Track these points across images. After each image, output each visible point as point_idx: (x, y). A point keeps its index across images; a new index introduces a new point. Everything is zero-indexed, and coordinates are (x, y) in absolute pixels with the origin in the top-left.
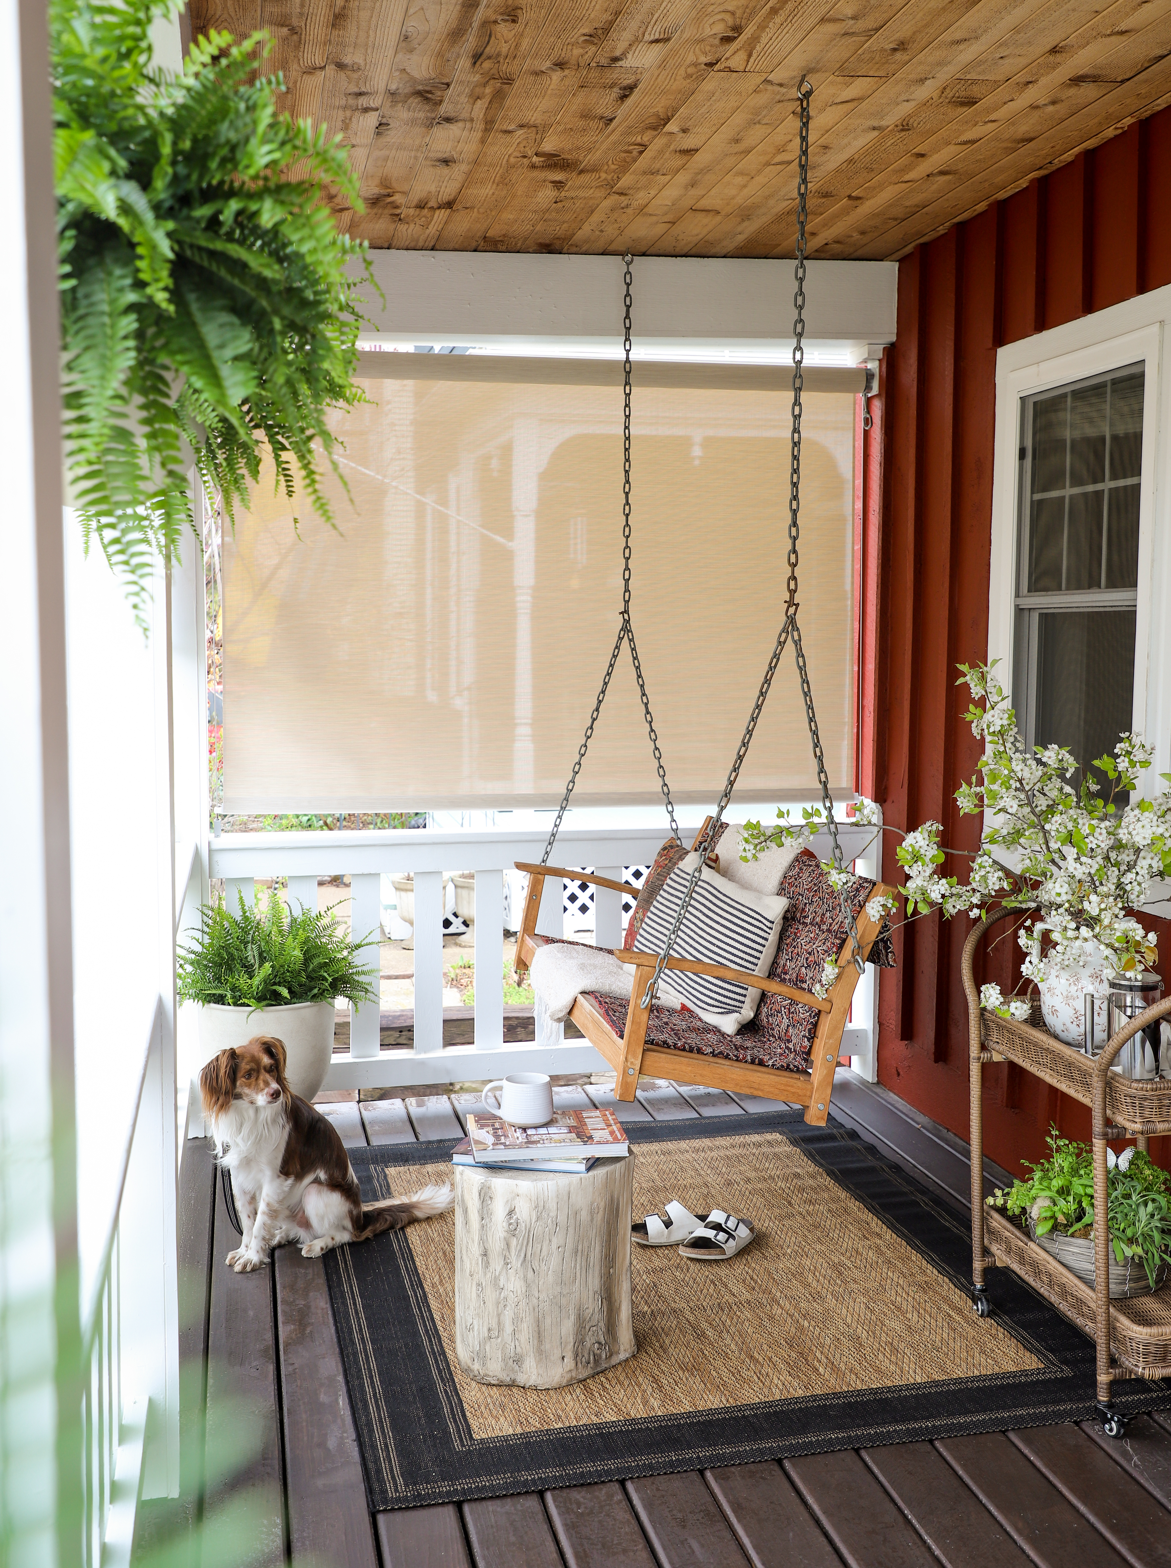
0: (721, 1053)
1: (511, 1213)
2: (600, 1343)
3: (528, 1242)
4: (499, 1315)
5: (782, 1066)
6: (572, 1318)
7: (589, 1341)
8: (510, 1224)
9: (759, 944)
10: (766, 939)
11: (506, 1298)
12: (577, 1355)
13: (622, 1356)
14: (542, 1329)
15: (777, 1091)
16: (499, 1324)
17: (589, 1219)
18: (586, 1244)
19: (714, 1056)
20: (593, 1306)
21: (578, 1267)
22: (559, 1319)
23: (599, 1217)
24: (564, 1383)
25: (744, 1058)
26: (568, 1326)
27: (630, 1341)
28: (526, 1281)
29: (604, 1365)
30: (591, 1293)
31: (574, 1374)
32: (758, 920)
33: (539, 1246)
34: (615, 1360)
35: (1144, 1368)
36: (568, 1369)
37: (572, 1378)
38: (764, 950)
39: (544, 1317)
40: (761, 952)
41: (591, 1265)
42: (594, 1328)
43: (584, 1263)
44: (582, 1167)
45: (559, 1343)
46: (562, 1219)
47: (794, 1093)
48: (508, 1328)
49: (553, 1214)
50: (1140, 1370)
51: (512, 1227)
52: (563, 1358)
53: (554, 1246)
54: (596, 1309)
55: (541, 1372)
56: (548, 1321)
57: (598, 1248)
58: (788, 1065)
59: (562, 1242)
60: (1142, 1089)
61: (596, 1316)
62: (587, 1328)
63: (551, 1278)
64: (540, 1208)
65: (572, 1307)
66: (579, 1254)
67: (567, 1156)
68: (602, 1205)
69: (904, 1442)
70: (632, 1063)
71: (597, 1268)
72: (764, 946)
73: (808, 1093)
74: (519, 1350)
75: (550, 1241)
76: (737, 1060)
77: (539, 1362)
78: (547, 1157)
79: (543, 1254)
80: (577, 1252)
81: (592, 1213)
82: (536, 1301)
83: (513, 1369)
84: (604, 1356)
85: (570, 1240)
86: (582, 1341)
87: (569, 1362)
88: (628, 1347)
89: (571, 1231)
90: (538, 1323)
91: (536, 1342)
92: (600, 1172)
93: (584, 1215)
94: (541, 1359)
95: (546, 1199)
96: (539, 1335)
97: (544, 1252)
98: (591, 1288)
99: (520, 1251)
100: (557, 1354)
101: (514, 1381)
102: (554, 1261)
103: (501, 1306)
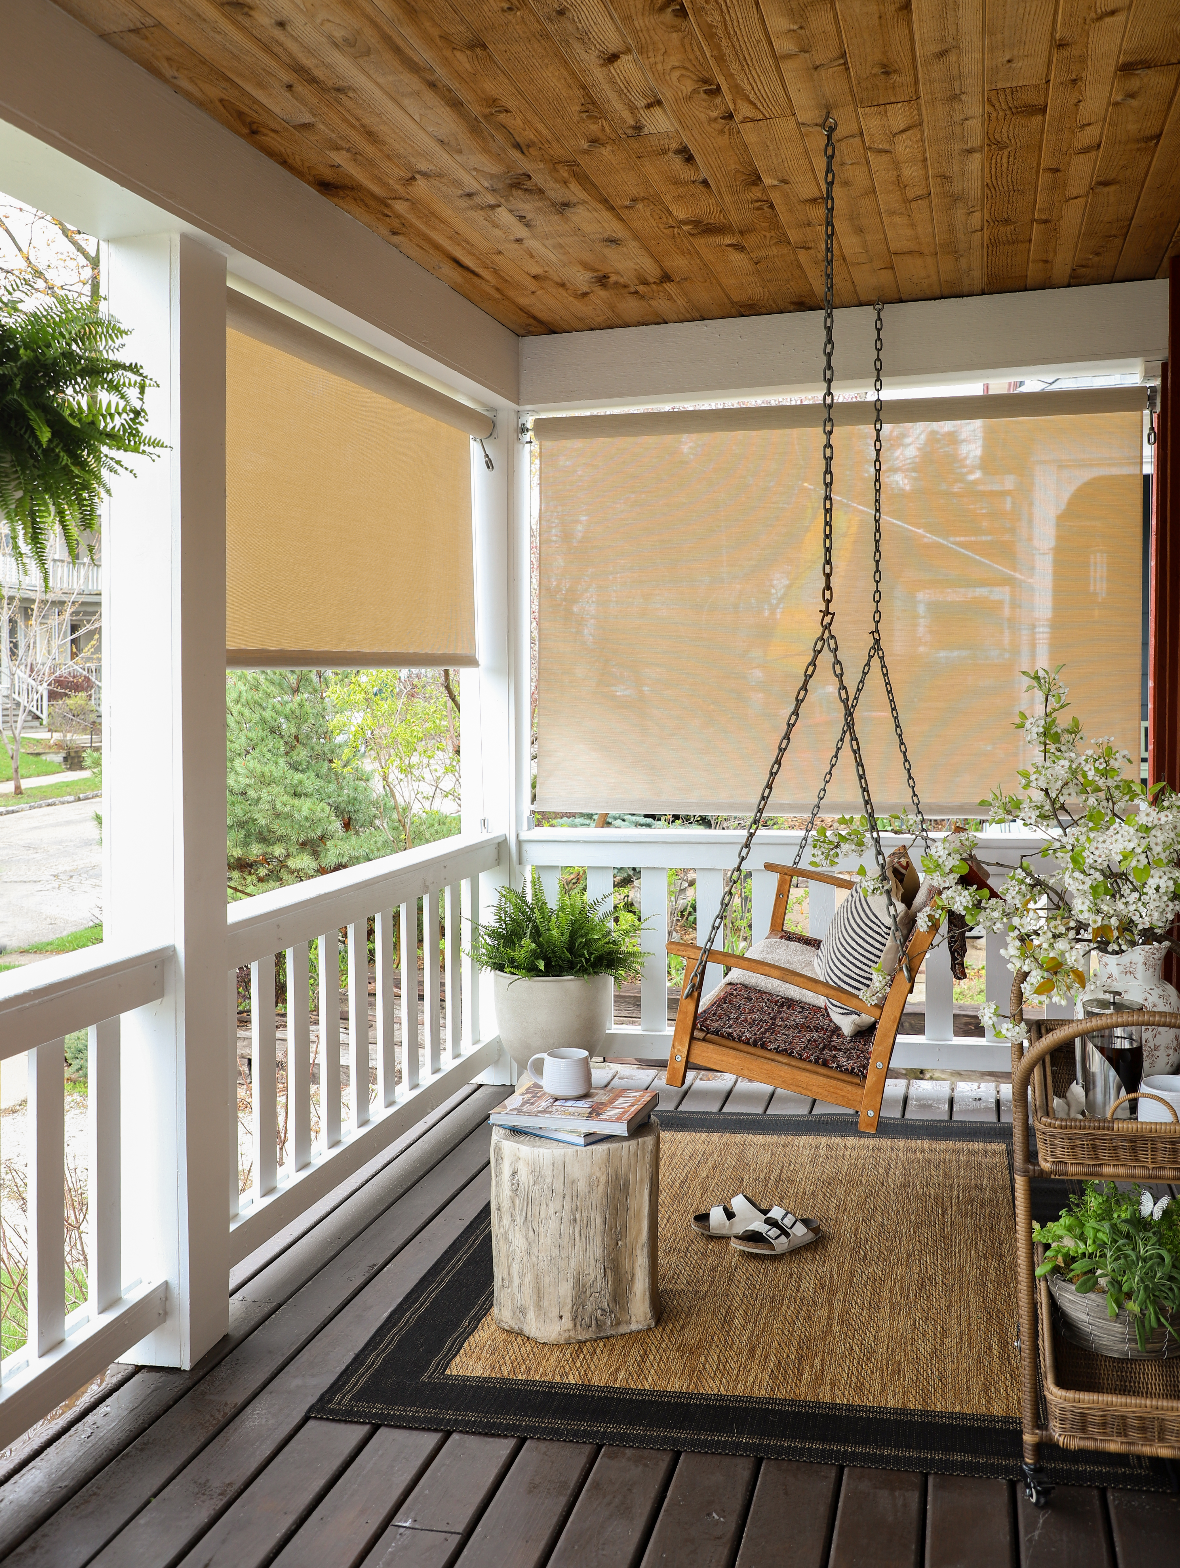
0: (786, 1050)
1: (514, 1173)
2: (603, 1310)
3: (528, 1203)
4: (509, 1267)
5: (847, 1069)
6: (571, 1281)
7: (590, 1306)
8: (513, 1184)
9: (876, 948)
10: (884, 945)
11: (513, 1252)
12: (576, 1317)
13: (634, 1327)
14: (541, 1286)
15: (825, 1093)
16: (509, 1275)
17: (588, 1190)
18: (585, 1214)
19: (777, 1052)
20: (594, 1273)
21: (577, 1234)
22: (557, 1280)
23: (600, 1189)
24: (562, 1341)
25: (808, 1057)
26: (567, 1288)
27: (645, 1314)
28: (527, 1239)
29: (609, 1332)
30: (592, 1262)
31: (572, 1334)
32: (877, 925)
33: (538, 1208)
34: (623, 1329)
35: (1060, 1435)
36: (566, 1328)
37: (570, 1338)
38: (882, 955)
39: (543, 1276)
40: (879, 957)
41: (592, 1234)
42: (597, 1295)
43: (583, 1231)
44: (581, 1141)
45: (556, 1302)
46: (558, 1186)
47: (843, 1097)
48: (516, 1281)
49: (549, 1180)
50: (1057, 1436)
51: (515, 1187)
52: (561, 1317)
53: (551, 1211)
54: (599, 1277)
55: (539, 1326)
56: (547, 1280)
57: (599, 1220)
58: (853, 1069)
59: (558, 1208)
60: (1050, 1125)
61: (599, 1284)
62: (588, 1293)
63: (549, 1241)
64: (537, 1173)
65: (570, 1271)
66: (578, 1222)
67: (572, 1128)
68: (603, 1178)
69: (812, 1462)
70: (679, 1050)
71: (599, 1239)
72: (881, 951)
73: (859, 1099)
74: (523, 1302)
75: (547, 1205)
76: (800, 1059)
77: (538, 1316)
78: (554, 1127)
79: (541, 1217)
80: (575, 1220)
81: (591, 1186)
82: (535, 1259)
83: (519, 1319)
84: (609, 1323)
85: (567, 1207)
86: (582, 1305)
87: (567, 1322)
88: (642, 1319)
89: (568, 1199)
90: (538, 1280)
91: (535, 1297)
92: (601, 1149)
93: (582, 1186)
94: (540, 1314)
95: (541, 1165)
96: (538, 1292)
97: (543, 1215)
98: (592, 1257)
99: (522, 1210)
100: (555, 1312)
101: (521, 1330)
102: (552, 1225)
103: (510, 1258)
